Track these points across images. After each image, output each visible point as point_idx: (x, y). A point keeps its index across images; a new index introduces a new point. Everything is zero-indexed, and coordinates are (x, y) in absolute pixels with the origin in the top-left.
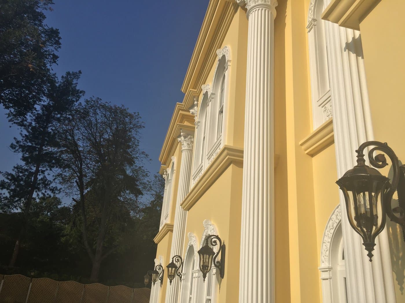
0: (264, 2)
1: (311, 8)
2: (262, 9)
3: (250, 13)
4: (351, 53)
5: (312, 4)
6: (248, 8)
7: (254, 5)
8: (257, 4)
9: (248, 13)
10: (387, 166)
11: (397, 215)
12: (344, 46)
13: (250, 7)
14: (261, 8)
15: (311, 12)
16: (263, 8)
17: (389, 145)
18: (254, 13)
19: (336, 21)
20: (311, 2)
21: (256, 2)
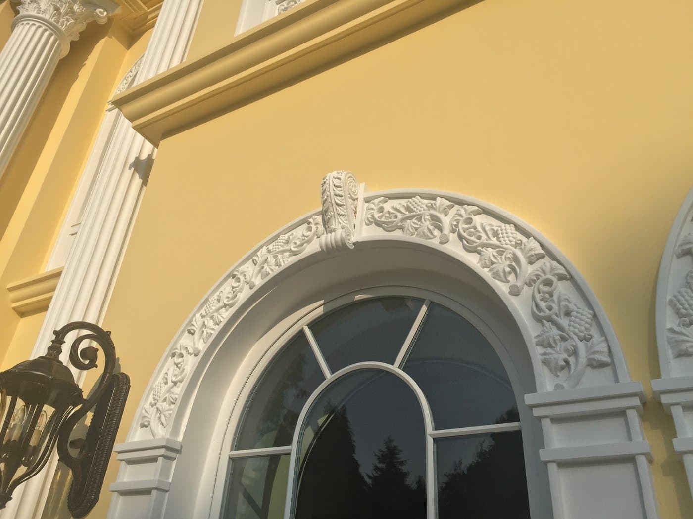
0: (54, 21)
1: (128, 77)
2: (45, 30)
3: (21, 23)
4: (137, 176)
5: (131, 72)
6: (21, 12)
7: (34, 13)
8: (40, 15)
9: (18, 19)
10: (94, 368)
11: (74, 453)
12: (132, 160)
13: (26, 13)
14: (44, 27)
15: (126, 84)
16: (49, 29)
17: (112, 337)
18: (28, 26)
19: (132, 120)
20: (132, 69)
21: (41, 12)
